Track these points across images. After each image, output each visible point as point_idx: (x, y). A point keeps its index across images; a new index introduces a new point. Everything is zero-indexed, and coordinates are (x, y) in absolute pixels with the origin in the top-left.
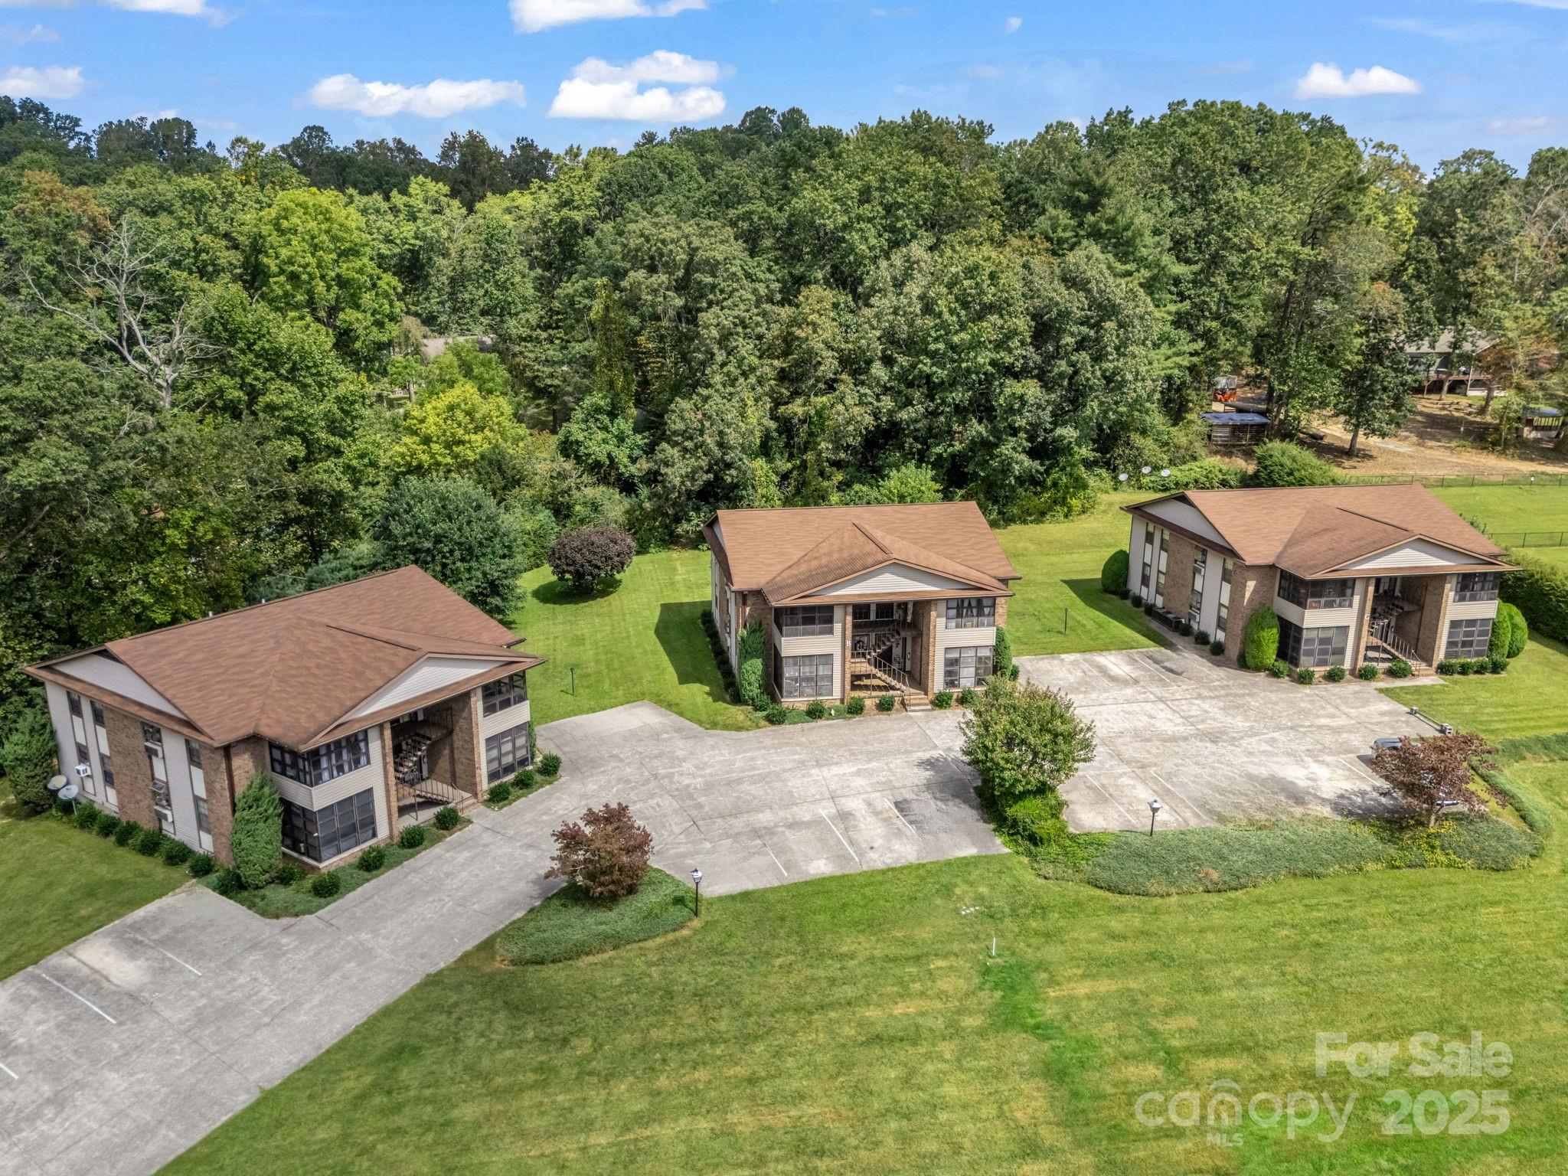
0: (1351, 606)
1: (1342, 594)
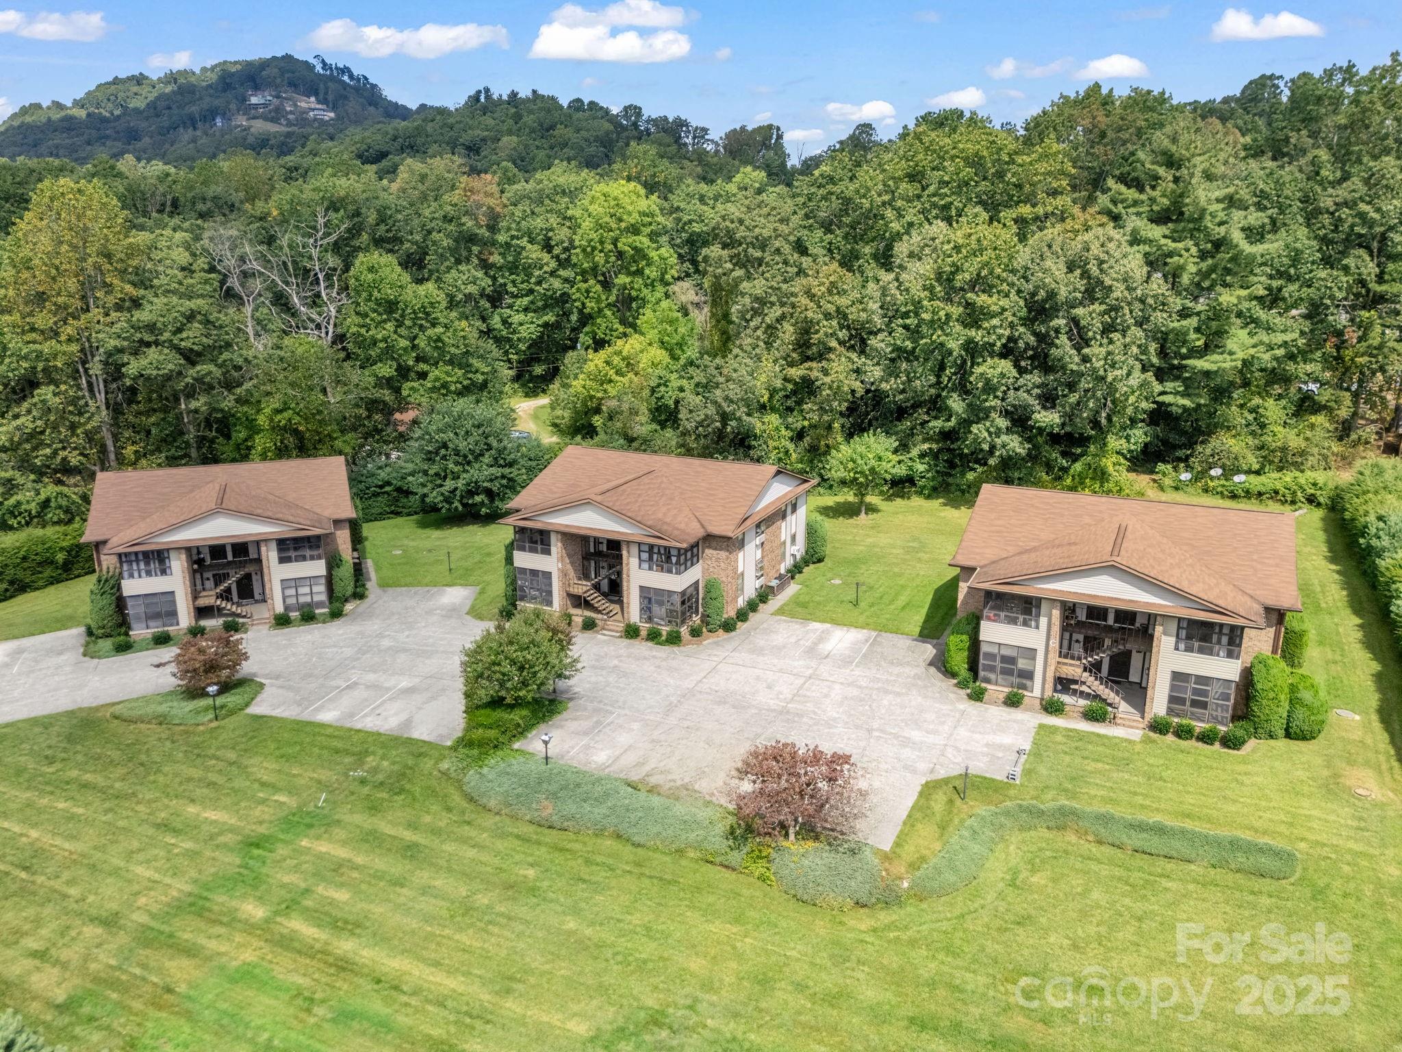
0: (1037, 627)
1: (1027, 611)
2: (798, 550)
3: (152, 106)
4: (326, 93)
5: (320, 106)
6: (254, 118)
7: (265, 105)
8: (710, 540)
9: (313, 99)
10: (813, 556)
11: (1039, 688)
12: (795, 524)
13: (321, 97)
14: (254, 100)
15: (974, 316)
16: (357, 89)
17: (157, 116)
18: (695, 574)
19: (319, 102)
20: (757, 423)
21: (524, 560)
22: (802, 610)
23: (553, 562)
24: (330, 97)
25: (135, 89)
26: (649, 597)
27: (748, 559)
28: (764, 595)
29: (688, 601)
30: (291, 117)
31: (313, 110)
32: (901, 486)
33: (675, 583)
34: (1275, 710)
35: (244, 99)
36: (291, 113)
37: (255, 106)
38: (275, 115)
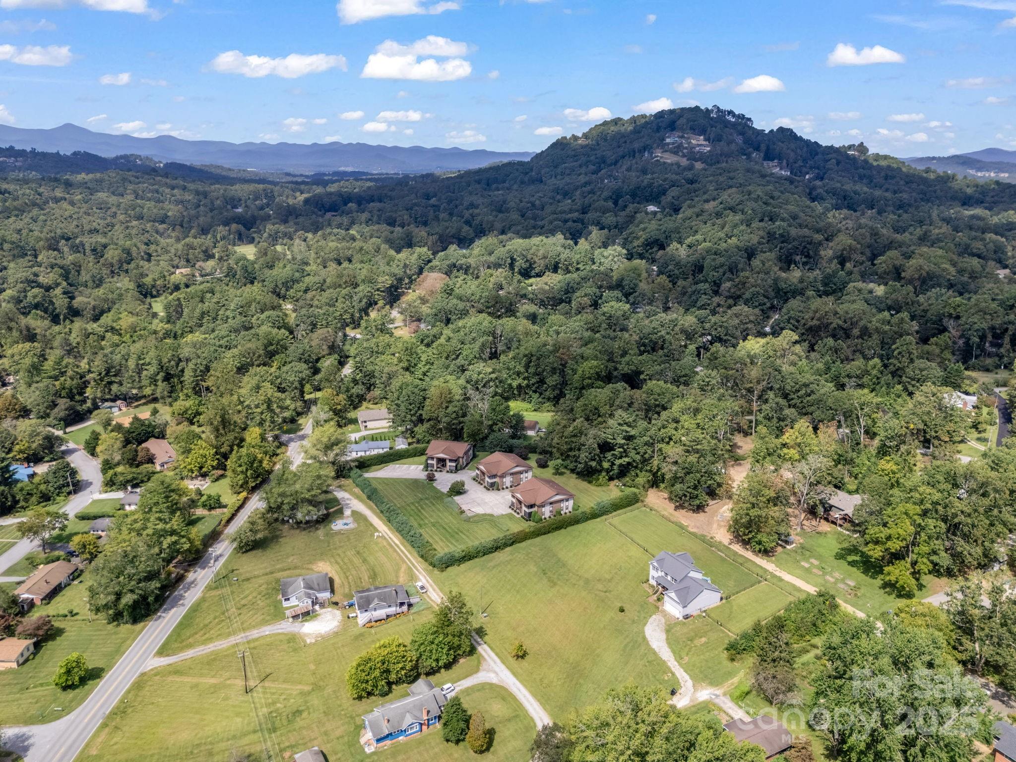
5: (704, 143)
6: (666, 151)
7: (673, 143)
9: (702, 137)
13: (709, 134)
14: (668, 140)
16: (734, 125)
17: (619, 147)
19: (705, 140)
24: (714, 136)
30: (685, 151)
31: (701, 145)
35: (663, 140)
36: (686, 148)
37: (668, 144)
38: (677, 150)
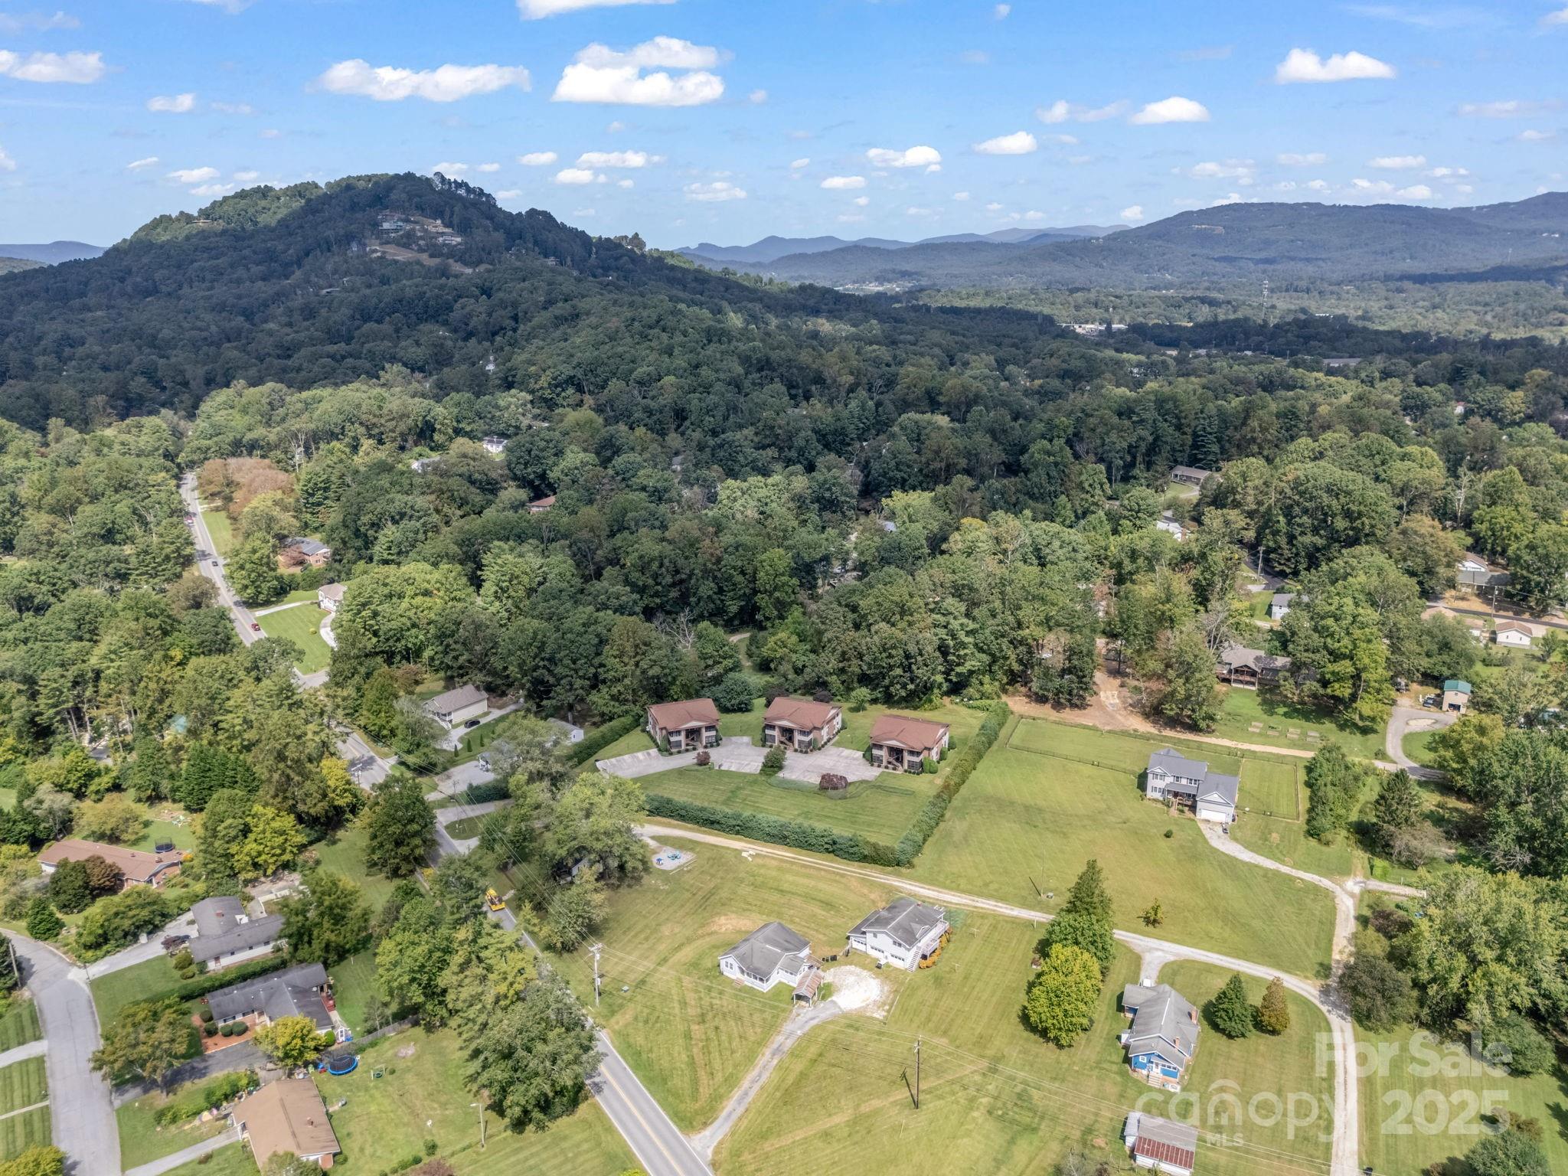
0: (884, 751)
1: (882, 747)
2: (839, 726)
3: (283, 223)
4: (452, 216)
5: (446, 230)
6: (388, 243)
7: (396, 230)
8: (815, 728)
9: (439, 222)
10: (843, 728)
11: (885, 763)
12: (839, 719)
13: (447, 217)
14: (386, 226)
15: (890, 656)
16: (474, 204)
17: (290, 234)
18: (811, 736)
19: (446, 226)
20: (829, 679)
21: (768, 732)
22: (838, 744)
23: (776, 733)
24: (456, 220)
25: (263, 203)
26: (800, 742)
27: (824, 732)
28: (829, 740)
29: (810, 743)
30: (422, 242)
31: (443, 234)
32: (874, 701)
33: (806, 739)
34: (927, 767)
35: (376, 225)
36: (421, 238)
37: (388, 231)
38: (407, 240)
